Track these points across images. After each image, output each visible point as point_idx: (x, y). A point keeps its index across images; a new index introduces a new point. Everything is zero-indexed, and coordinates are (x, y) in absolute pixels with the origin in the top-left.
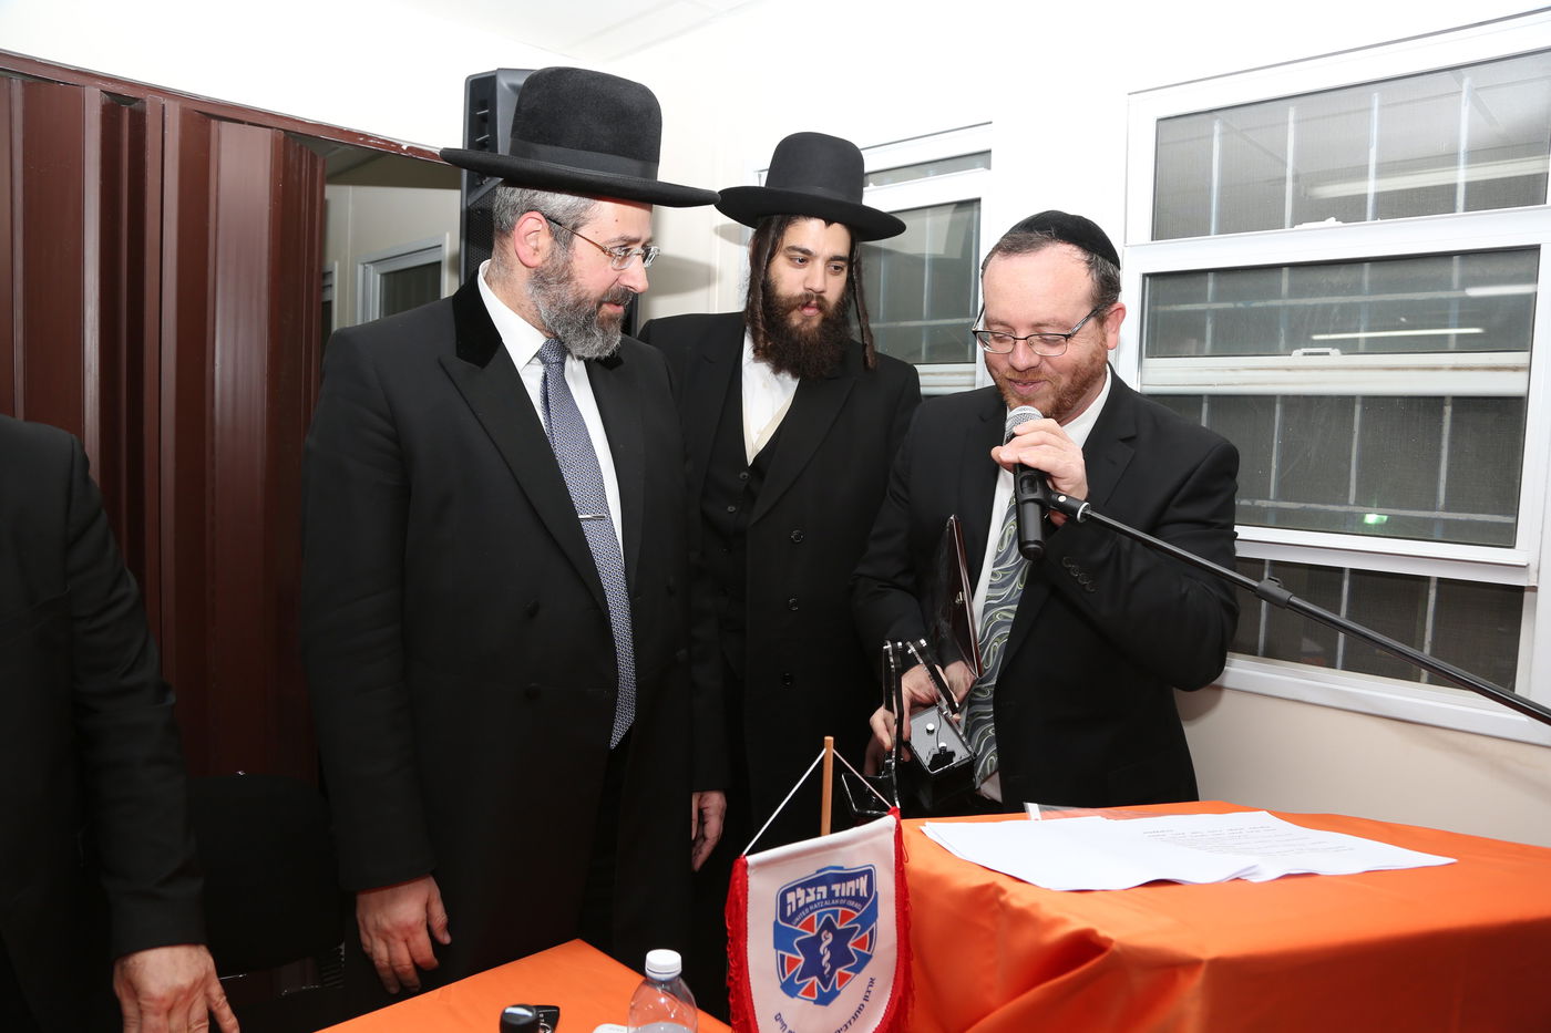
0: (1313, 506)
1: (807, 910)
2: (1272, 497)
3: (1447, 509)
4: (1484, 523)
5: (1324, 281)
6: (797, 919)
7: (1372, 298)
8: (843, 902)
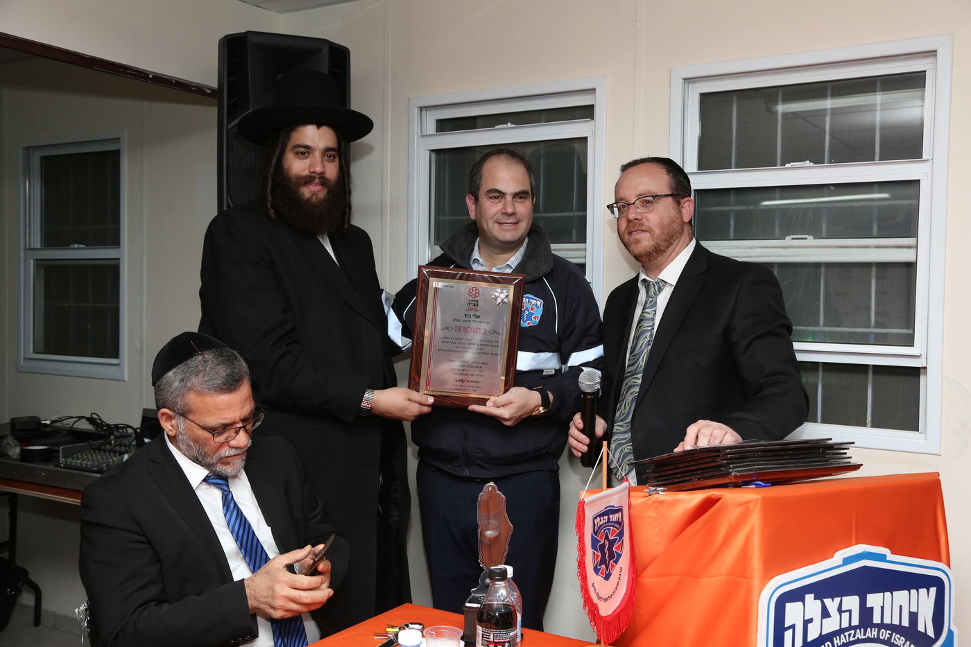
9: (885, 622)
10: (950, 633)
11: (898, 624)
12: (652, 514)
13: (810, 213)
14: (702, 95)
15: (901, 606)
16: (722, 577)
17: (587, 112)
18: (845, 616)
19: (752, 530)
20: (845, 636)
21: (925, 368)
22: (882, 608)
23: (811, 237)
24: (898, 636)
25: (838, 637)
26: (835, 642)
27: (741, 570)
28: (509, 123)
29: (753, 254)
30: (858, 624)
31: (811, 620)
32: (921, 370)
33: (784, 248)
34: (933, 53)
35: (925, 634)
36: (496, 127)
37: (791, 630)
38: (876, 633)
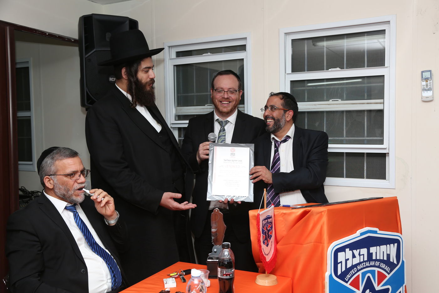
9: (377, 259)
10: (403, 262)
11: (382, 259)
12: (281, 219)
13: (340, 90)
14: (292, 40)
15: (383, 252)
16: (312, 243)
17: (243, 48)
18: (362, 257)
19: (323, 223)
20: (362, 265)
21: (388, 153)
22: (376, 253)
23: (340, 100)
24: (383, 264)
25: (359, 266)
26: (358, 268)
27: (319, 240)
28: (209, 53)
29: (316, 108)
30: (367, 260)
31: (348, 259)
32: (386, 154)
33: (329, 105)
34: (388, 22)
35: (393, 263)
36: (203, 55)
37: (341, 263)
38: (374, 263)
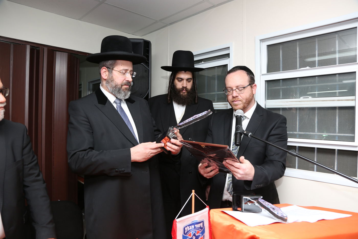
0: (307, 133)
1: (190, 231)
2: (297, 131)
3: (339, 133)
4: (347, 136)
5: (307, 81)
6: (187, 234)
7: (318, 85)
8: (197, 229)
